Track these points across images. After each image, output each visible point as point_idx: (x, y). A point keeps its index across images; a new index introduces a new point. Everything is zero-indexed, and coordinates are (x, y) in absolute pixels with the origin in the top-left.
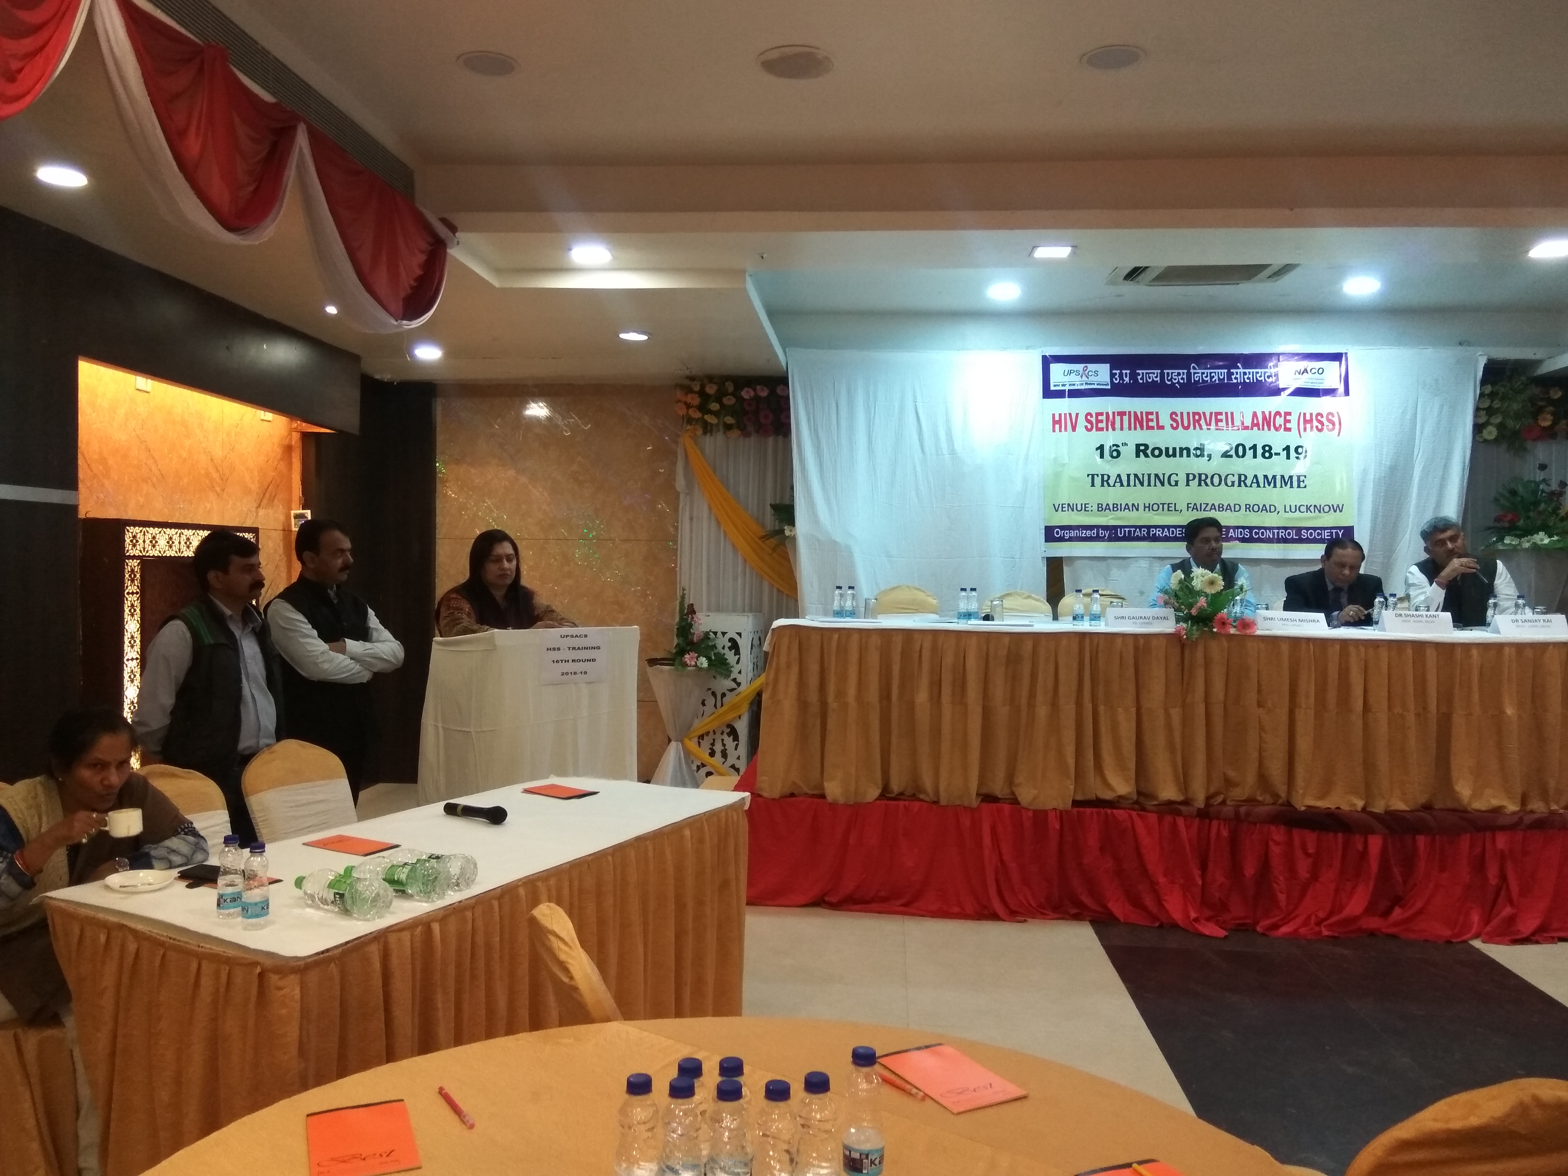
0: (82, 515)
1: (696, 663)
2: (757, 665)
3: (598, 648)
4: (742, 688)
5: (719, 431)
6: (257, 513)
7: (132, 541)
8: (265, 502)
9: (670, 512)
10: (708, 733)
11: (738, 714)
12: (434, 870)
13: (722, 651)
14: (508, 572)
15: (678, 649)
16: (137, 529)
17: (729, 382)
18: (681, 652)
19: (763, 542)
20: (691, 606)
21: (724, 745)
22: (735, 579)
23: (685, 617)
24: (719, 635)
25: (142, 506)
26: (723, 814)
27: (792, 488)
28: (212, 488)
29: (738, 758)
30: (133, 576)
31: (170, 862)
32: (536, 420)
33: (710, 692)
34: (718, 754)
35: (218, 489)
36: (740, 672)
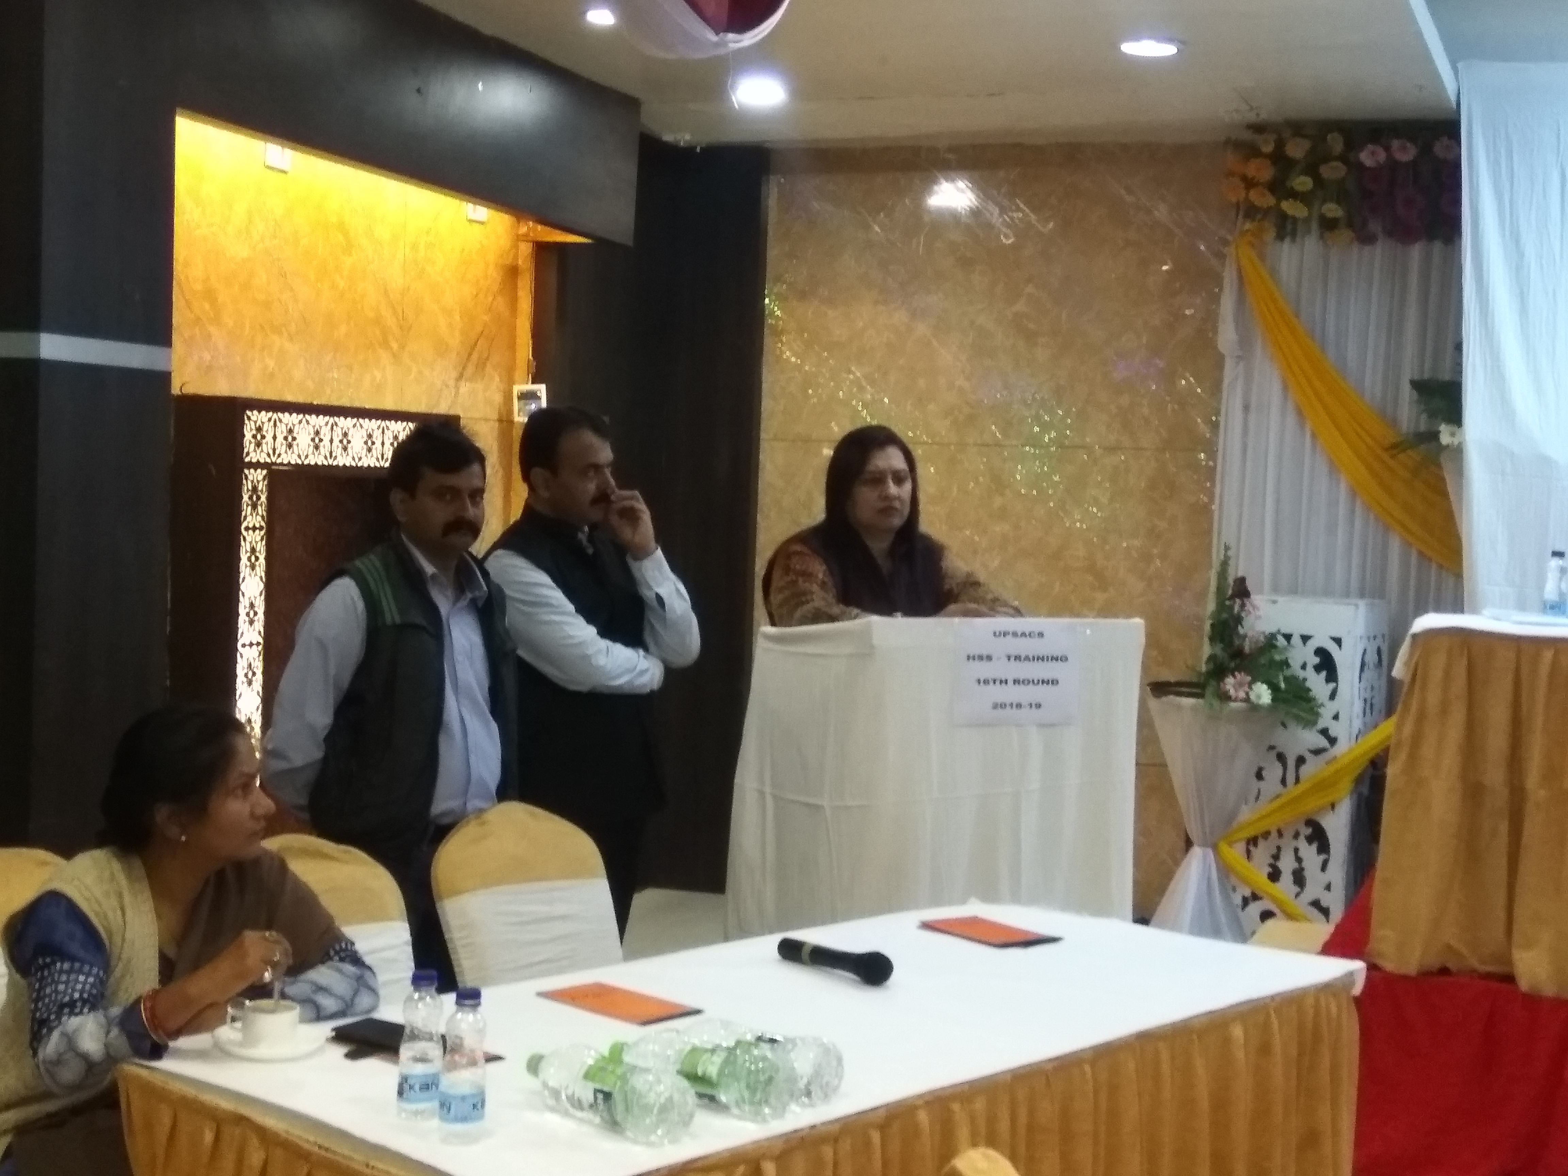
0: (175, 390)
1: (1247, 694)
2: (1372, 705)
3: (1064, 659)
4: (1341, 748)
5: (1309, 232)
6: (457, 388)
7: (254, 437)
8: (470, 369)
9: (1203, 395)
10: (1266, 835)
11: (1330, 799)
12: (767, 1064)
13: (1301, 674)
14: (897, 504)
15: (1211, 666)
16: (264, 416)
17: (1336, 135)
18: (1218, 671)
19: (1393, 457)
20: (1241, 582)
21: (1299, 860)
22: (1331, 529)
23: (1227, 603)
24: (1296, 640)
25: (272, 375)
26: (1310, 1001)
27: (1458, 347)
28: (385, 344)
29: (1328, 887)
30: (255, 498)
31: (317, 1007)
32: (952, 218)
33: (1273, 754)
34: (1287, 877)
35: (395, 346)
36: (1336, 717)
